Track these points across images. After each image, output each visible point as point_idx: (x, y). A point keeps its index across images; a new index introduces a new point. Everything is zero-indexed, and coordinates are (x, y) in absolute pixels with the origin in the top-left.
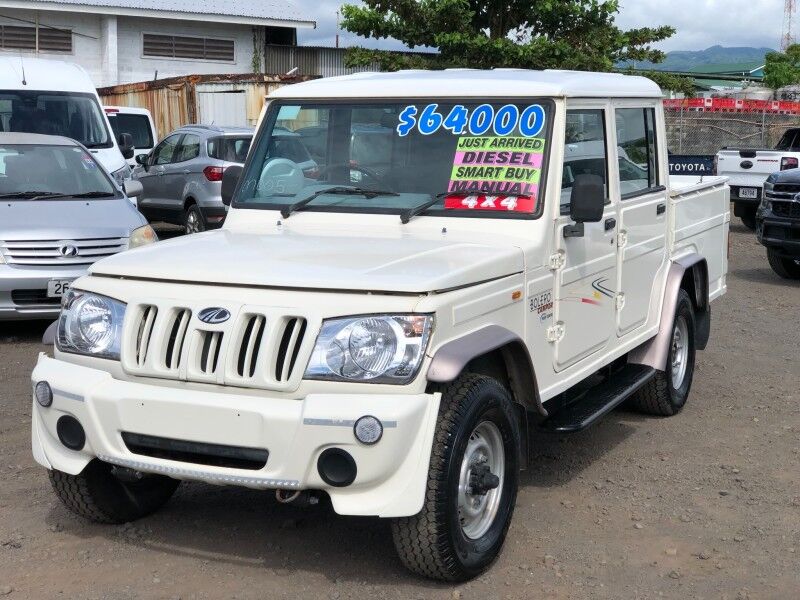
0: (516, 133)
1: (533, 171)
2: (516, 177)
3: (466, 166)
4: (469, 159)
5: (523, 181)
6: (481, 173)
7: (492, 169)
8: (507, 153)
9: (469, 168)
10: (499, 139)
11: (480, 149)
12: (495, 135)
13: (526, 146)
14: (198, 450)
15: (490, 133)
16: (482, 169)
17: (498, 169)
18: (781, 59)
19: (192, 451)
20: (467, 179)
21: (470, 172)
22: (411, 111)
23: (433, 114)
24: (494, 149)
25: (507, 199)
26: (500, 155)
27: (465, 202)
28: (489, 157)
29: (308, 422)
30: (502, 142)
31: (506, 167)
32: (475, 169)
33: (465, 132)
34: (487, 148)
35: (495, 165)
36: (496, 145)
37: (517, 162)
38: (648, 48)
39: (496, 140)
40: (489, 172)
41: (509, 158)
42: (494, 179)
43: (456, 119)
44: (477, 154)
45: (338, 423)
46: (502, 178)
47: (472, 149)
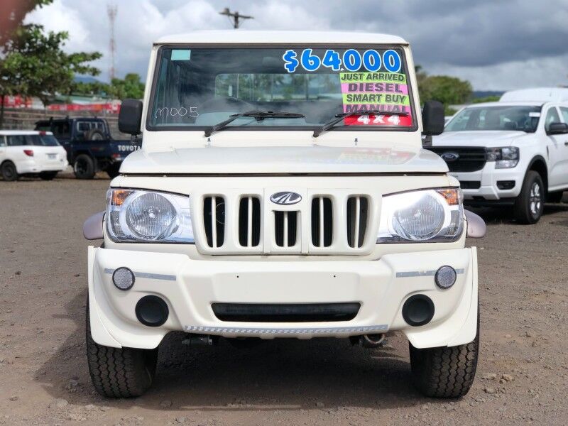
0: (383, 69)
1: (404, 97)
2: (394, 101)
3: (353, 94)
4: (353, 89)
5: (399, 104)
6: (365, 98)
7: (374, 95)
8: (381, 84)
9: (355, 96)
10: (372, 74)
11: (360, 81)
12: (368, 71)
13: (394, 79)
14: (288, 310)
15: (363, 70)
16: (366, 96)
17: (379, 96)
18: (122, 83)
19: (281, 313)
20: (356, 103)
21: (357, 98)
22: (291, 54)
23: (310, 56)
24: (370, 81)
25: (392, 117)
26: (377, 85)
27: (360, 119)
28: (368, 87)
29: (399, 275)
30: (375, 76)
31: (384, 94)
32: (360, 96)
33: (342, 69)
34: (364, 80)
35: (376, 93)
36: (371, 78)
37: (391, 91)
38: (88, 66)
39: (369, 75)
40: (372, 98)
41: (384, 88)
42: (378, 103)
43: (331, 59)
44: (359, 85)
45: (424, 274)
46: (383, 101)
47: (353, 81)
